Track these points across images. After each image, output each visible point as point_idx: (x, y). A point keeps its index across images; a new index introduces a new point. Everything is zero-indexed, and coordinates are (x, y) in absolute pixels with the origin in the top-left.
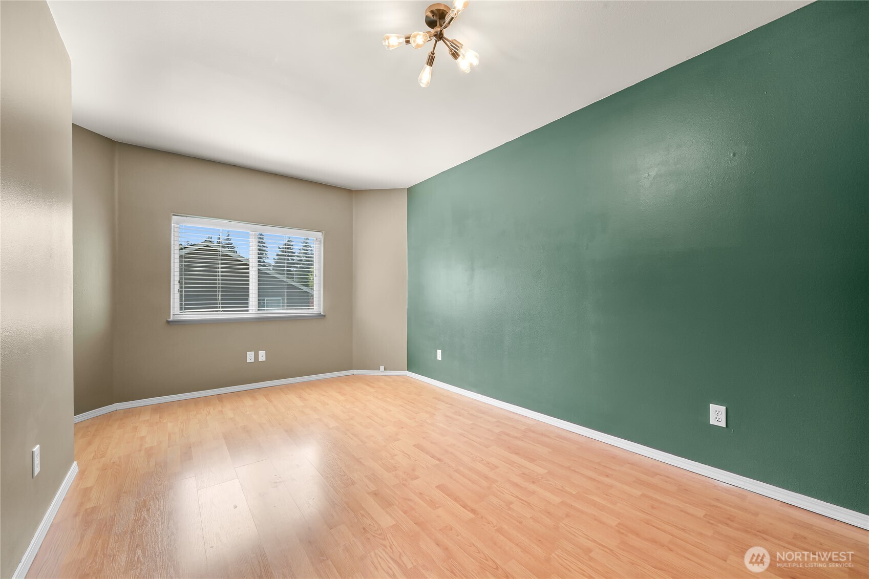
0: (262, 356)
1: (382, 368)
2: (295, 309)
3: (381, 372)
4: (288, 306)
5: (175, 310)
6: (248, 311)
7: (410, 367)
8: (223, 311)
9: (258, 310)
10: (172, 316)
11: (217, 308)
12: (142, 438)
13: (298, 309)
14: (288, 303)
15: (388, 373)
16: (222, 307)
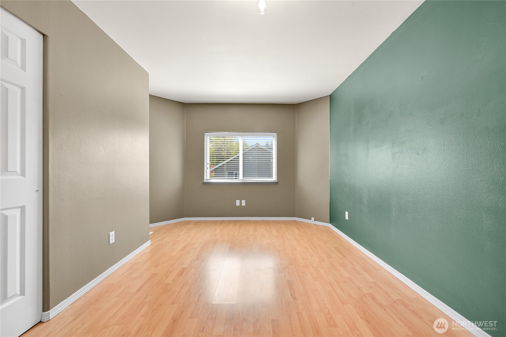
0: (244, 203)
1: (313, 219)
2: (262, 178)
3: (312, 221)
4: (258, 176)
5: (208, 177)
6: (239, 178)
7: (331, 221)
8: (228, 178)
9: (243, 178)
10: (205, 180)
11: (224, 176)
12: (180, 235)
13: (263, 178)
14: (258, 174)
15: (317, 223)
16: (228, 176)
